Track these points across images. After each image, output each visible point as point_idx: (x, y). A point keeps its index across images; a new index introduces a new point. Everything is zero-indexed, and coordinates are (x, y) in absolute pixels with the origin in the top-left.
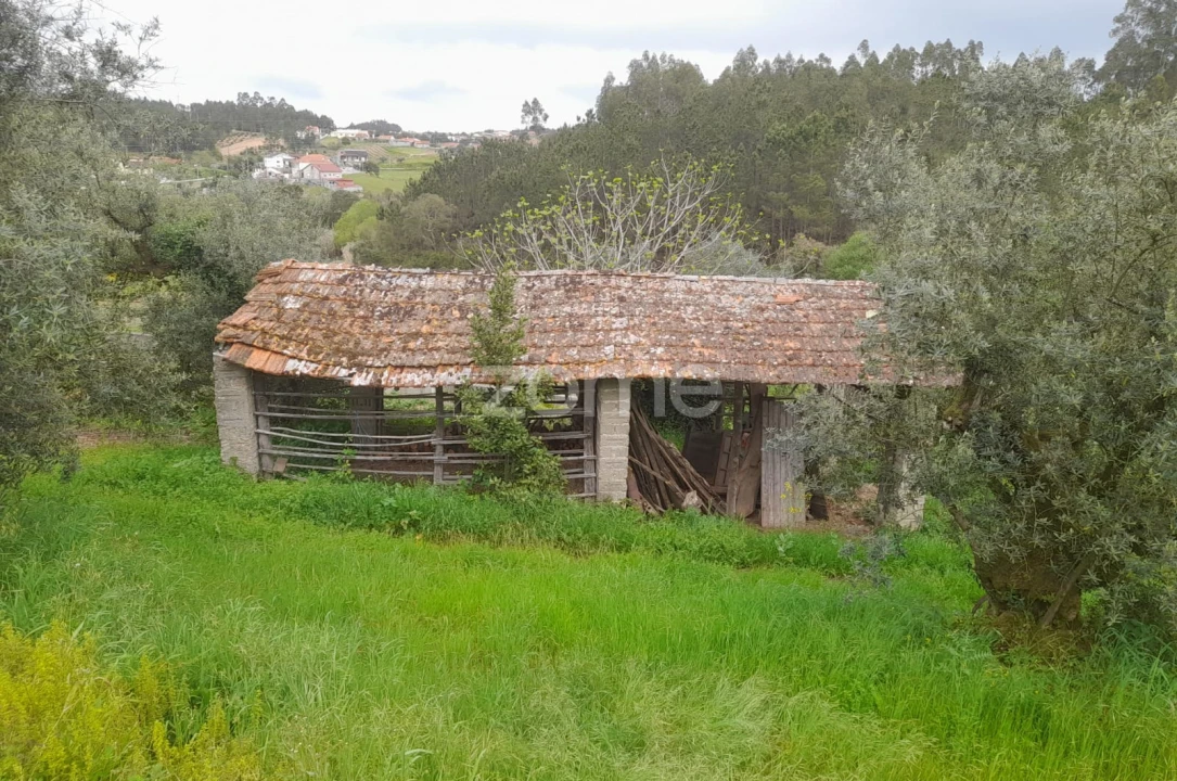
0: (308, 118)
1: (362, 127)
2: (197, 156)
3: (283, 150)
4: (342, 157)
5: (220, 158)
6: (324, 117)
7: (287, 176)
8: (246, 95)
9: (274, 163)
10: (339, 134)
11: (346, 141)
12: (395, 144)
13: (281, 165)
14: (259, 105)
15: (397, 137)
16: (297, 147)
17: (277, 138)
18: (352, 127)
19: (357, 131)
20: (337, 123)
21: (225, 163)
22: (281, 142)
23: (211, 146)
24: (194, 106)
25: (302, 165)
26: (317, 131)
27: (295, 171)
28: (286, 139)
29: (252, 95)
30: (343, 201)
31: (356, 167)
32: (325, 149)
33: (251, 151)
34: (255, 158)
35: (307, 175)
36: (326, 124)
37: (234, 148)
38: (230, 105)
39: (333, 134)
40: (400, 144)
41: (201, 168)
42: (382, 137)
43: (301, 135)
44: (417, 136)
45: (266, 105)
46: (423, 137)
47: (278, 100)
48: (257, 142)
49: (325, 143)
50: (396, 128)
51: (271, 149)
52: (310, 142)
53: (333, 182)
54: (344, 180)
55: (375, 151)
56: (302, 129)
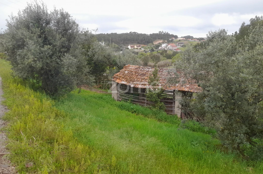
0: (172, 36)
1: (184, 37)
2: (149, 44)
3: (166, 43)
4: (178, 44)
5: (154, 45)
6: (176, 35)
7: (166, 48)
8: (160, 32)
9: (164, 46)
10: (179, 39)
11: (180, 40)
12: (191, 41)
13: (165, 46)
14: (163, 33)
15: (192, 39)
16: (169, 42)
17: (165, 40)
18: (182, 37)
19: (183, 38)
20: (179, 37)
21: (154, 46)
22: (166, 41)
23: (152, 42)
24: (150, 34)
25: (169, 46)
26: (174, 38)
27: (168, 47)
28: (167, 40)
29: (161, 32)
30: (175, 53)
31: (181, 46)
32: (175, 42)
33: (160, 43)
34: (160, 45)
35: (170, 48)
36: (176, 37)
37: (156, 43)
38: (157, 34)
39: (177, 39)
40: (192, 41)
41: (149, 47)
42: (188, 39)
43: (170, 39)
44: (196, 39)
45: (164, 33)
46: (198, 39)
47: (167, 32)
48: (161, 41)
49: (175, 41)
50: (192, 37)
51: (163, 43)
52: (172, 41)
53: (175, 49)
54: (178, 49)
55: (186, 42)
56: (171, 38)
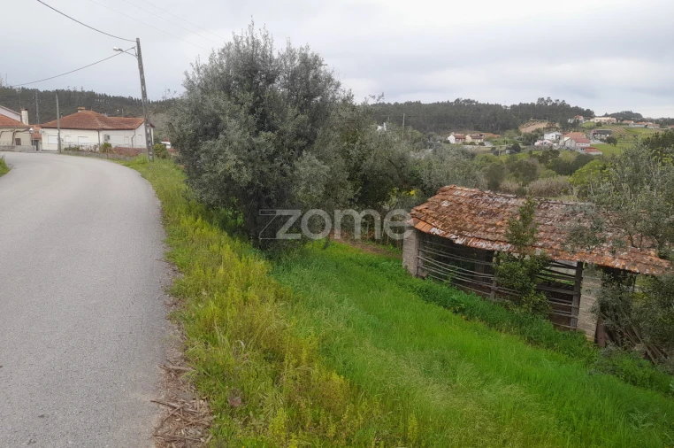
0: (578, 111)
1: (612, 116)
2: (507, 133)
3: (557, 129)
4: (594, 134)
5: (520, 134)
6: (588, 110)
7: (555, 144)
8: (543, 99)
9: (549, 137)
10: (596, 120)
11: (599, 124)
12: (633, 126)
13: (554, 138)
14: (549, 104)
15: (636, 122)
16: (566, 128)
17: (555, 122)
18: (606, 115)
19: (608, 118)
20: (596, 114)
21: (522, 137)
22: (557, 125)
23: (516, 128)
24: (513, 106)
25: (566, 139)
26: (581, 118)
27: (561, 142)
28: (561, 123)
29: (546, 99)
30: (583, 160)
31: (601, 140)
32: (584, 129)
33: (538, 130)
34: (539, 134)
35: (568, 144)
36: (589, 114)
37: (528, 129)
38: (533, 105)
39: (591, 120)
40: (637, 126)
41: (508, 140)
42: (625, 122)
43: (570, 121)
44: (652, 121)
45: (553, 104)
46: (657, 122)
47: (561, 101)
48: (542, 125)
49: (583, 126)
50: (638, 115)
51: (549, 130)
52: (575, 126)
53: (583, 149)
54: (591, 148)
55: (617, 130)
56: (571, 118)
